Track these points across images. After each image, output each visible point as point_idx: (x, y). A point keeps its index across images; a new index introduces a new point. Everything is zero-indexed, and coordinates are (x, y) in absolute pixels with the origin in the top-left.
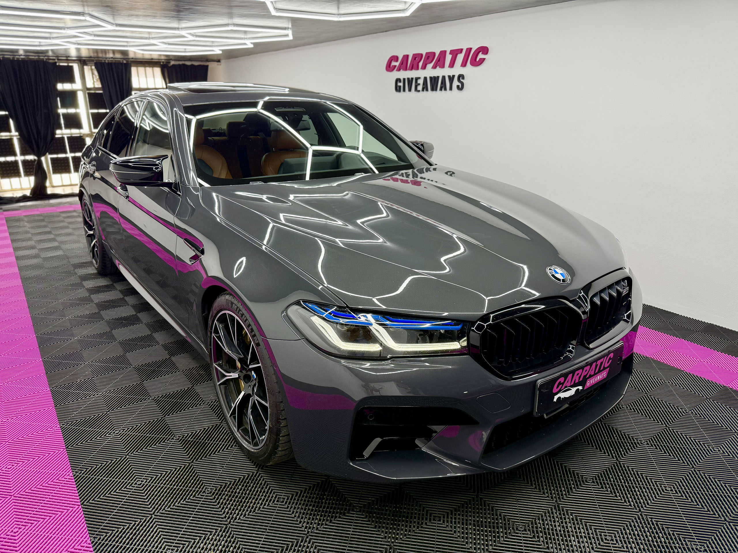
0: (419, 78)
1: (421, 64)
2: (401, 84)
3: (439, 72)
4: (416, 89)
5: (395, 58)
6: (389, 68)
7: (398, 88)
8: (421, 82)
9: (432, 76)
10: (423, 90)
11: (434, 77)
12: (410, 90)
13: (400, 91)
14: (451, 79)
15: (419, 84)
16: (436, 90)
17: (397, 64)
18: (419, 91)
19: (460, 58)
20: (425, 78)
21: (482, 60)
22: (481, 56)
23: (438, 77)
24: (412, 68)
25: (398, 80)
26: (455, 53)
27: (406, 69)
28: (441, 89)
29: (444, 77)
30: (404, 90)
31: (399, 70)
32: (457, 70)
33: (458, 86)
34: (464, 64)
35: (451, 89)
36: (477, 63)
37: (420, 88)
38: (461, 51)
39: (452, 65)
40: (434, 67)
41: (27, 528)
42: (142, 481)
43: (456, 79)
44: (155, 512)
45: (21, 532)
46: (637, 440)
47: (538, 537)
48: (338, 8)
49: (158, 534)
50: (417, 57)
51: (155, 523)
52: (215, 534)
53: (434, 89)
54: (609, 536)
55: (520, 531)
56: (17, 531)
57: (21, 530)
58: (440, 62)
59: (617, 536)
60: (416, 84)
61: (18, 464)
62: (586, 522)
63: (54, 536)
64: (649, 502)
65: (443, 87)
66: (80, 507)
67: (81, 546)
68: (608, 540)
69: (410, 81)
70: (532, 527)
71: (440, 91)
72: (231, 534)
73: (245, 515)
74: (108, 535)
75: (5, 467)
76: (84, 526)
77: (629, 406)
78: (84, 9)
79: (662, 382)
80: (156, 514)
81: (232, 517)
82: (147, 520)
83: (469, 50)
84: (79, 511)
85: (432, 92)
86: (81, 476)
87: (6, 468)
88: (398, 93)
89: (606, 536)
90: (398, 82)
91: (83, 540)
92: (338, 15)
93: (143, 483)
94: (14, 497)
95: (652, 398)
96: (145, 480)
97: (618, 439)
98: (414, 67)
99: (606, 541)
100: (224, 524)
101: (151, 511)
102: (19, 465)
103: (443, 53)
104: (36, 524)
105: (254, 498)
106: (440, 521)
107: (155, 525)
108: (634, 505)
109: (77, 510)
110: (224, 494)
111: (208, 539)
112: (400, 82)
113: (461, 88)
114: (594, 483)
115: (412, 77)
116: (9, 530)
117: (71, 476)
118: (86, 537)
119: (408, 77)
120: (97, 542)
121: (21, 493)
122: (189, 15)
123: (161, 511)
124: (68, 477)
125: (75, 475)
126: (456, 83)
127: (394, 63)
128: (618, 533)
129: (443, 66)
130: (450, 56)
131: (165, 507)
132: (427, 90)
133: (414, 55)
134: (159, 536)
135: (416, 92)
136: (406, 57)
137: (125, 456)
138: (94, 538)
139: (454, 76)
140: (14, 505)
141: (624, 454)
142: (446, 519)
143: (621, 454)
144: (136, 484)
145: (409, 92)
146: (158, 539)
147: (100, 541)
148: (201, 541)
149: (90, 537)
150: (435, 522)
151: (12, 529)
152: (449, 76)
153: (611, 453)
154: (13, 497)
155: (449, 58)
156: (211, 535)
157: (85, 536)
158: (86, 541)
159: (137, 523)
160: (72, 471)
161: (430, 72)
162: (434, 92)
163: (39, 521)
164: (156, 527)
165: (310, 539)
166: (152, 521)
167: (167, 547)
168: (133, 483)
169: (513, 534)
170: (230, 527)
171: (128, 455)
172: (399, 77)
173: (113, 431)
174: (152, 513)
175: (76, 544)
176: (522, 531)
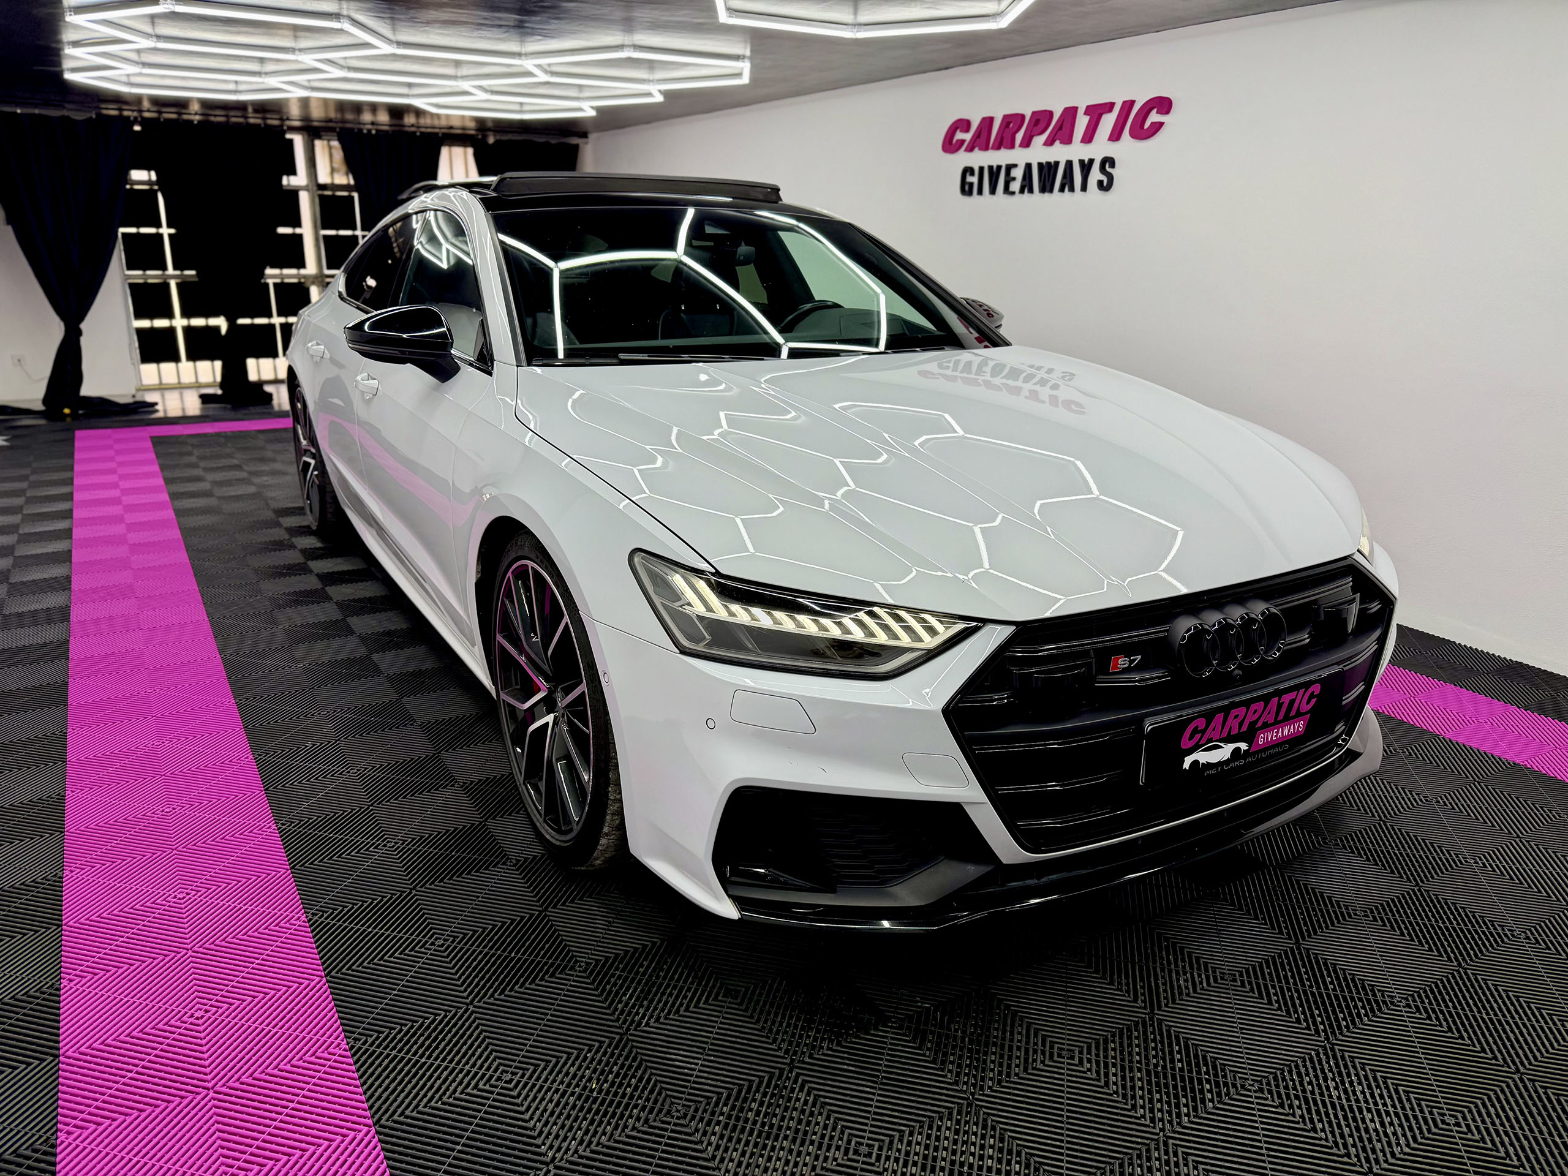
0: (1015, 166)
1: (1019, 136)
2: (974, 179)
3: (1059, 153)
4: (1007, 190)
5: (963, 124)
6: (950, 145)
7: (967, 188)
8: (1018, 173)
9: (1044, 161)
10: (1022, 191)
11: (1049, 163)
12: (993, 191)
13: (970, 193)
14: (1086, 167)
15: (1014, 179)
16: (1051, 191)
17: (967, 137)
18: (1013, 193)
19: (1108, 121)
20: (1029, 166)
21: (1158, 126)
22: (1154, 117)
23: (1057, 163)
24: (998, 146)
25: (968, 171)
26: (1096, 112)
27: (985, 148)
28: (1062, 190)
29: (1069, 164)
30: (980, 192)
31: (970, 149)
32: (1099, 148)
33: (1100, 183)
34: (1115, 136)
35: (1084, 188)
36: (1144, 132)
37: (1015, 186)
38: (1110, 107)
39: (1088, 138)
40: (1049, 142)
41: (220, 1011)
42: (446, 940)
43: (1096, 167)
44: (473, 1000)
45: (210, 1018)
46: (1503, 930)
47: (1291, 1106)
48: (855, 13)
49: (482, 1043)
50: (1012, 121)
51: (474, 1022)
52: (597, 1051)
53: (1047, 187)
54: (1451, 1116)
55: (1250, 1091)
56: (202, 1017)
57: (209, 1014)
58: (1063, 132)
59: (1469, 1116)
60: (1008, 179)
61: (198, 891)
62: (1397, 1085)
63: (274, 1030)
64: (1538, 1054)
65: (1068, 183)
66: (324, 979)
67: (329, 1053)
68: (1449, 1124)
69: (994, 172)
70: (1277, 1086)
71: (1061, 194)
72: (630, 1052)
73: (659, 1018)
74: (383, 1036)
75: (173, 895)
76: (333, 1016)
77: (1481, 859)
78: (340, 4)
79: (1554, 816)
80: (475, 1003)
81: (633, 1021)
82: (459, 1014)
83: (1129, 105)
84: (321, 988)
85: (1041, 194)
86: (323, 922)
87: (175, 897)
88: (966, 199)
89: (1443, 1115)
90: (968, 174)
91: (332, 1043)
92: (855, 25)
93: (448, 943)
94: (193, 952)
95: (1531, 847)
96: (452, 939)
97: (1458, 924)
98: (1005, 141)
99: (1444, 1126)
100: (617, 1033)
101: (467, 998)
102: (199, 894)
103: (1070, 113)
104: (239, 1006)
105: (675, 987)
106: (1072, 1058)
107: (474, 1025)
108: (1504, 1059)
109: (318, 986)
110: (613, 975)
111: (586, 1058)
112: (972, 174)
113: (1105, 187)
114: (1411, 1008)
115: (1000, 164)
116: (186, 1013)
117: (304, 922)
118: (338, 1036)
119: (991, 164)
120: (360, 1049)
121: (206, 945)
122: (549, 24)
123: (485, 999)
124: (298, 923)
125: (311, 920)
126: (1095, 175)
127: (959, 136)
128: (1470, 1111)
129: (1068, 140)
130: (1087, 118)
131: (495, 991)
132: (1031, 191)
133: (1005, 117)
134: (483, 1046)
135: (1005, 196)
136: (988, 122)
137: (408, 891)
138: (355, 1039)
139: (1091, 161)
140: (193, 967)
141: (1476, 955)
142: (1085, 1056)
143: (1469, 955)
144: (433, 944)
145: (991, 196)
146: (482, 1053)
147: (366, 1046)
148: (570, 1062)
149: (346, 1037)
150: (1063, 1060)
151: (192, 1011)
152: (1082, 162)
153: (1446, 952)
154: (190, 953)
155: (1082, 122)
156: (589, 1051)
157: (335, 1034)
158: (339, 1044)
159: (439, 1018)
160: (305, 912)
161: (1039, 152)
162: (1047, 195)
163: (244, 1001)
164: (477, 1028)
165: (798, 1075)
166: (469, 1017)
167: (501, 1068)
168: (426, 942)
169: (1235, 1097)
170: (628, 1040)
171: (414, 888)
172: (969, 165)
173: (383, 841)
174: (468, 1001)
175: (319, 1048)
176: (1255, 1092)
